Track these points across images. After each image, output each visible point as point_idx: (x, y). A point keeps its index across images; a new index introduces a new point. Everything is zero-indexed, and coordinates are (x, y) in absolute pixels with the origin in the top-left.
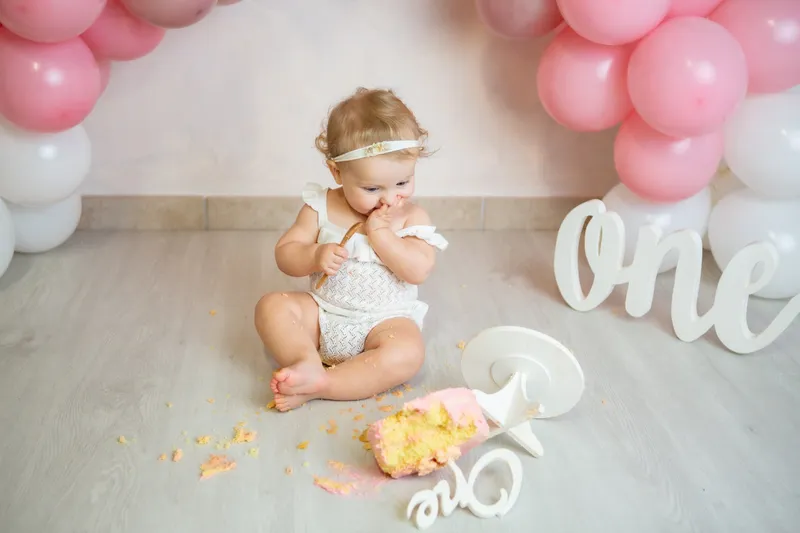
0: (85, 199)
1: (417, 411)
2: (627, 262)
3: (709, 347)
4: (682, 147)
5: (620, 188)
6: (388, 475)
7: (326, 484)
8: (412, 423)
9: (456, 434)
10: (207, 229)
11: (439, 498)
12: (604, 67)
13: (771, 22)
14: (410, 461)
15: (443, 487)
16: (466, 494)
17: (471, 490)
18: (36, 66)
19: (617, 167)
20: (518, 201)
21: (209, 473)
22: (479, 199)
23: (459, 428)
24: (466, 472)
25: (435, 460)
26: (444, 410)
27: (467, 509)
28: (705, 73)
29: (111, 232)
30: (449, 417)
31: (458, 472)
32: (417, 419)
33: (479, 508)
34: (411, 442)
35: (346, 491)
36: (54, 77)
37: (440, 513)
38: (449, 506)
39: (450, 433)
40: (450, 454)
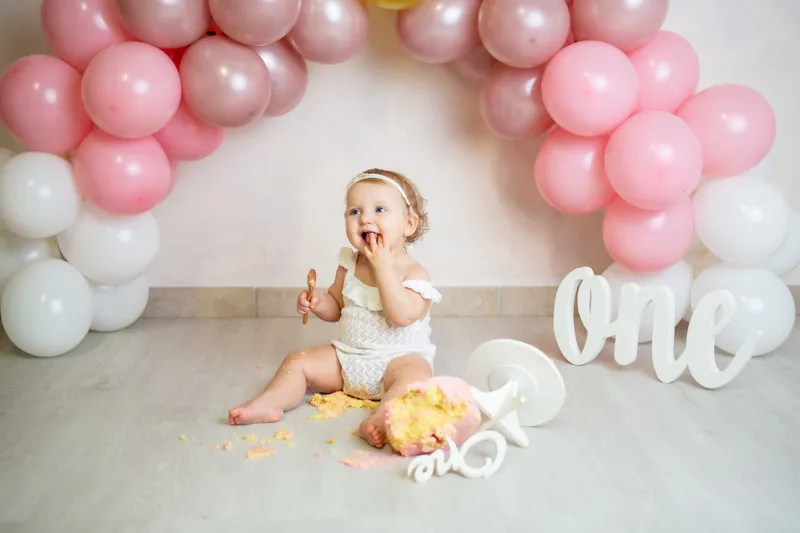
0: (152, 290)
1: (418, 392)
2: (614, 318)
3: (685, 386)
4: (658, 222)
5: (615, 266)
6: (399, 454)
7: (348, 461)
8: (416, 404)
9: (451, 413)
10: (257, 316)
11: (436, 462)
12: (587, 158)
13: (724, 117)
14: (414, 436)
15: (439, 454)
16: (457, 459)
17: (462, 458)
18: (119, 160)
19: (607, 247)
20: (529, 290)
21: (253, 456)
22: (496, 289)
23: (453, 408)
24: (459, 445)
25: (434, 436)
26: (440, 391)
27: (458, 473)
28: (665, 153)
29: (173, 319)
30: (444, 396)
31: (452, 445)
32: (419, 399)
33: (466, 469)
34: (414, 420)
35: (364, 465)
36: (133, 169)
37: (435, 473)
38: (442, 469)
39: (445, 412)
40: (447, 431)
